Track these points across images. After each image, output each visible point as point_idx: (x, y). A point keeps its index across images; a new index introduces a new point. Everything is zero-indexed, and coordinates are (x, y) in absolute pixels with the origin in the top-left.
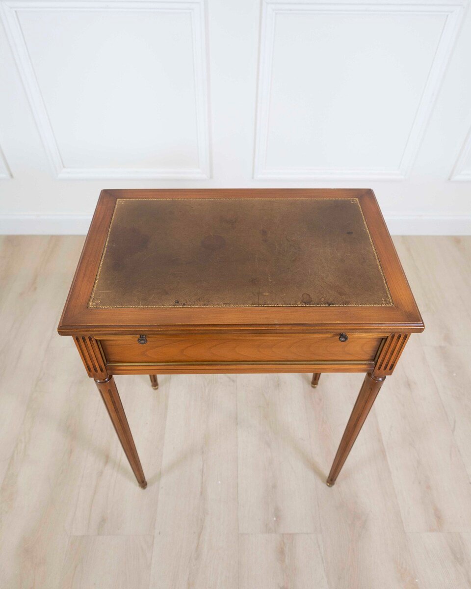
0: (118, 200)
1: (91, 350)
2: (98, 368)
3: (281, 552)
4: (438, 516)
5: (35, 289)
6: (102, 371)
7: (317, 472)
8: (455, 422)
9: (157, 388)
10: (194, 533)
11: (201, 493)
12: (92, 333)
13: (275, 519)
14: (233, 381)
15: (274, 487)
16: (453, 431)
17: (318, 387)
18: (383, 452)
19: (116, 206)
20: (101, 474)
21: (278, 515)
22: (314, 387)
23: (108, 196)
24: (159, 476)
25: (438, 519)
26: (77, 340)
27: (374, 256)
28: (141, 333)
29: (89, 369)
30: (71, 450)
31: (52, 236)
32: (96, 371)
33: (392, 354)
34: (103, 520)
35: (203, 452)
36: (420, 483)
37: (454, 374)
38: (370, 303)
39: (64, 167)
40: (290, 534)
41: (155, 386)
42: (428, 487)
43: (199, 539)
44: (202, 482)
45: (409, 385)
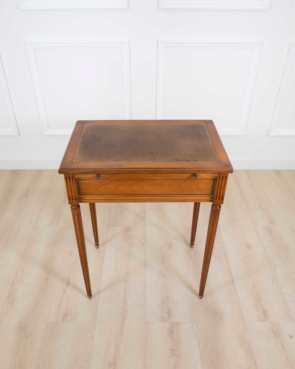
0: (85, 124)
1: (72, 185)
2: (74, 198)
3: (171, 331)
4: (265, 314)
5: (28, 197)
6: (76, 199)
7: (193, 291)
8: (276, 265)
9: (98, 248)
10: (120, 321)
11: (124, 301)
12: (74, 172)
13: (168, 315)
14: (143, 244)
15: (167, 298)
16: (274, 270)
17: (194, 247)
18: (233, 281)
19: (84, 127)
20: (65, 291)
21: (169, 313)
22: (192, 247)
23: (80, 123)
24: (99, 292)
25: (265, 315)
26: (66, 178)
27: (211, 144)
28: (98, 172)
29: (69, 199)
30: (48, 278)
31: (38, 170)
32: (73, 199)
33: (221, 189)
34: (66, 314)
35: (125, 281)
36: (254, 297)
37: (276, 241)
38: (208, 161)
39: (49, 129)
40: (177, 323)
41: (97, 246)
42: (259, 299)
43: (122, 324)
44: (124, 296)
45: (248, 246)
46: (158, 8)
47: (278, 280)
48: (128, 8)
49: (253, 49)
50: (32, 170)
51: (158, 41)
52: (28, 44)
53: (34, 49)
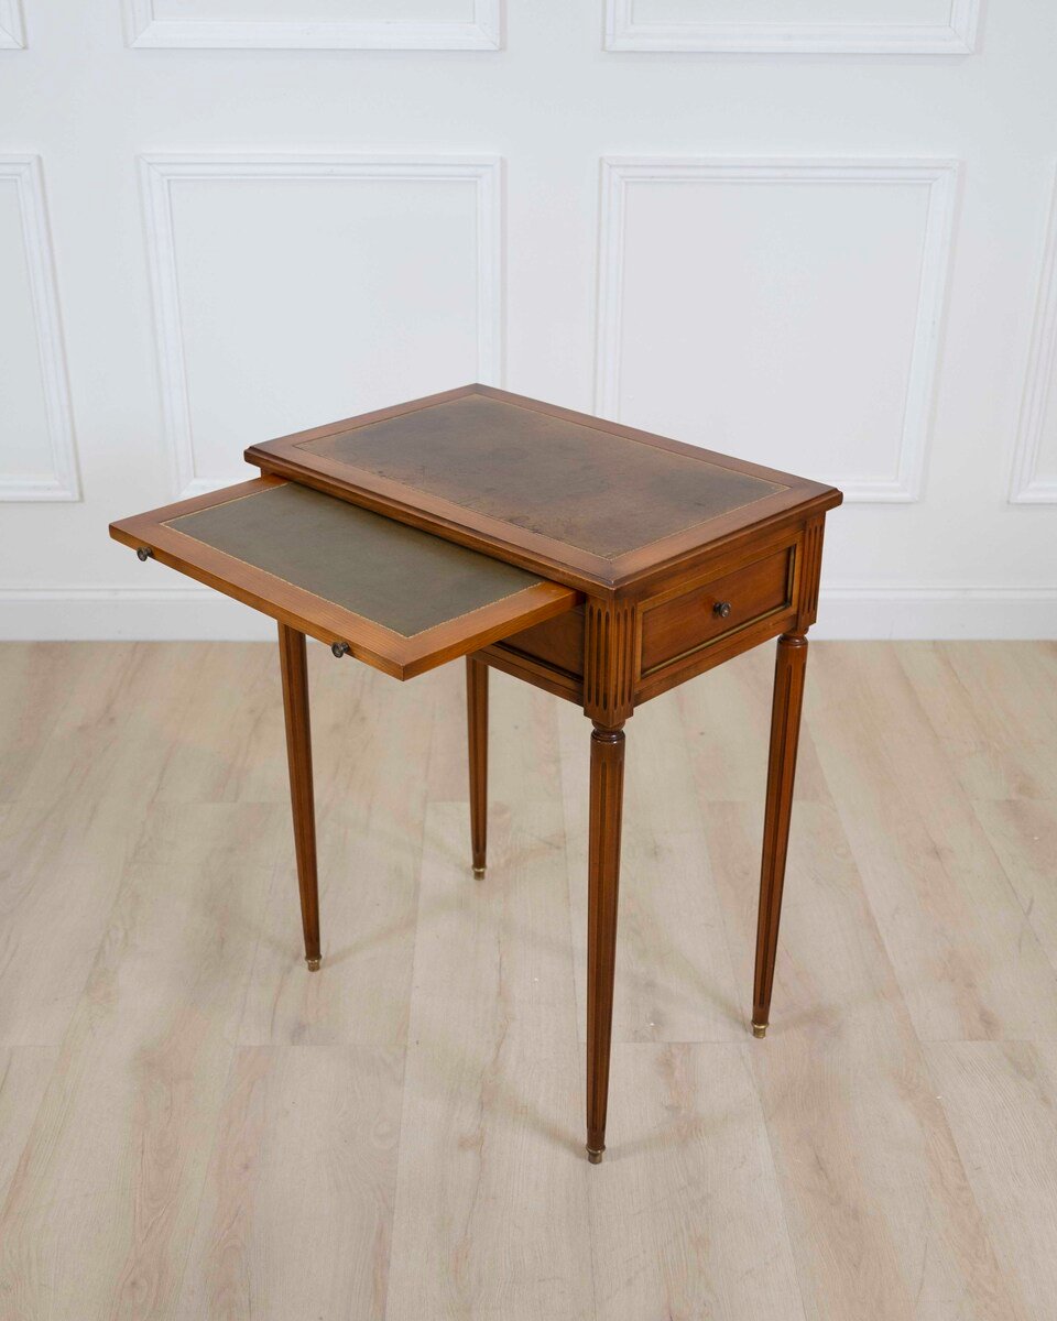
4: (988, 1022)
8: (1032, 901)
13: (652, 1024)
14: (558, 847)
20: (288, 969)
21: (658, 1020)
25: (986, 1024)
34: (302, 1027)
35: (499, 942)
36: (952, 980)
37: (1036, 839)
39: (195, 476)
40: (684, 1043)
42: (970, 985)
43: (498, 1049)
44: (500, 980)
45: (936, 853)
46: (603, 49)
47: (1037, 940)
48: (501, 49)
49: (930, 185)
50: (117, 644)
51: (601, 159)
52: (149, 164)
53: (169, 181)
